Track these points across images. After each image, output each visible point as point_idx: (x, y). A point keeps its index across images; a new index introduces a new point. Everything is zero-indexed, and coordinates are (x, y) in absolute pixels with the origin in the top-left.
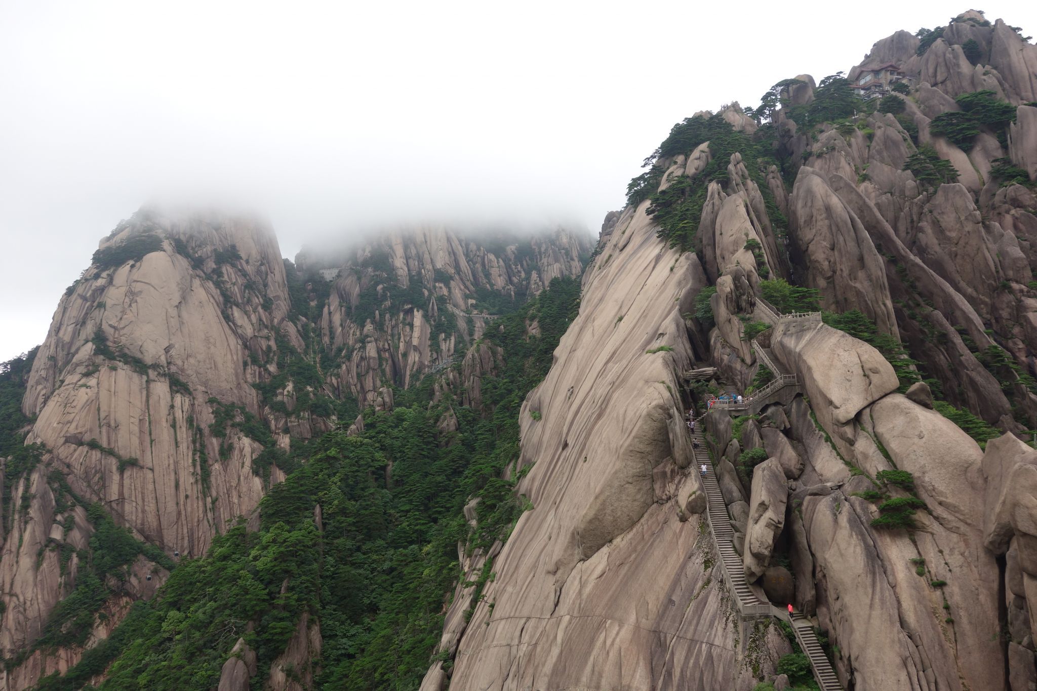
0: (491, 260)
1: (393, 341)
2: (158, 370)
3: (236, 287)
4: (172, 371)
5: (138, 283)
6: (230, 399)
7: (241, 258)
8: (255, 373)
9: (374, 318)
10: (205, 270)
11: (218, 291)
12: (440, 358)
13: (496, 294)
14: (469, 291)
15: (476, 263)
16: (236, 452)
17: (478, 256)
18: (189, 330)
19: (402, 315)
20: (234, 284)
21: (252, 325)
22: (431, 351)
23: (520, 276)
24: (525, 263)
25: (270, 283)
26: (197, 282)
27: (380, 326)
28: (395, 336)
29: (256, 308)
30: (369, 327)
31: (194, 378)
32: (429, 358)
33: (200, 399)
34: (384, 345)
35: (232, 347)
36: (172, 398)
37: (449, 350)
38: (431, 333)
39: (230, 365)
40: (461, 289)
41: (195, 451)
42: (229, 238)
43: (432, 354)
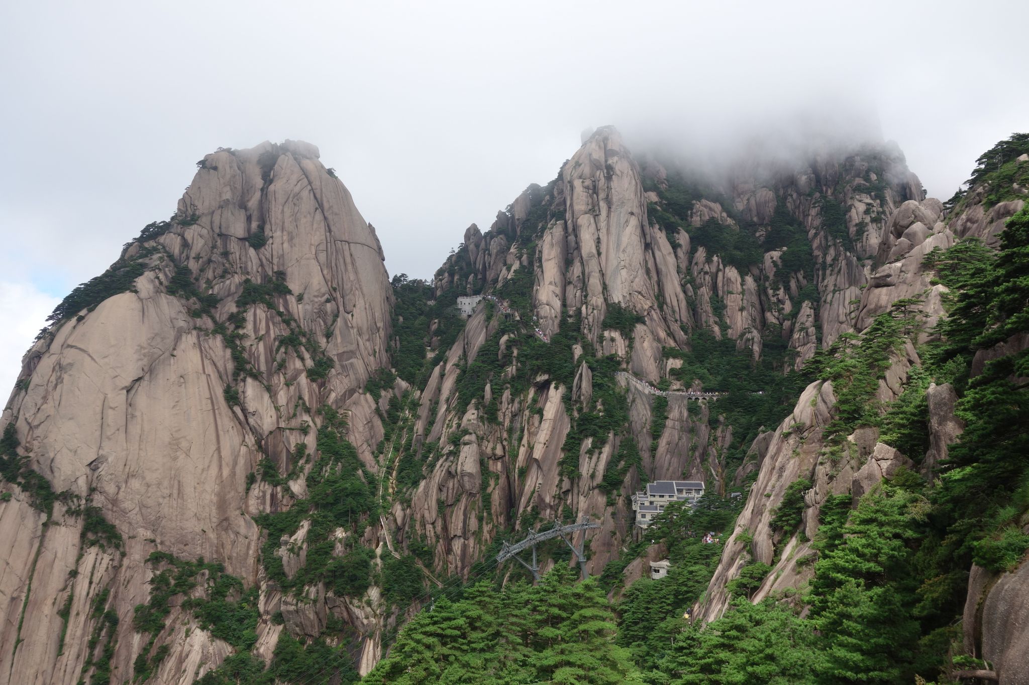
0: (729, 280)
1: (510, 443)
2: (70, 503)
3: (261, 345)
4: (95, 504)
5: (73, 350)
6: (199, 551)
7: (290, 292)
8: (264, 496)
9: (483, 397)
10: (217, 316)
11: (229, 352)
12: (575, 491)
13: (727, 346)
14: (675, 341)
15: (701, 285)
16: (170, 664)
17: (706, 273)
18: (142, 430)
19: (532, 393)
20: (260, 339)
21: (277, 409)
22: (561, 474)
23: (780, 311)
24: (793, 284)
25: (337, 332)
26: (190, 340)
27: (490, 415)
28: (515, 433)
29: (295, 377)
30: (471, 415)
31: (134, 516)
32: (554, 490)
33: (137, 553)
34: (494, 449)
35: (226, 452)
36: (80, 556)
37: (593, 476)
38: (568, 435)
39: (211, 487)
40: (658, 340)
41: (88, 663)
42: (275, 261)
43: (561, 481)
